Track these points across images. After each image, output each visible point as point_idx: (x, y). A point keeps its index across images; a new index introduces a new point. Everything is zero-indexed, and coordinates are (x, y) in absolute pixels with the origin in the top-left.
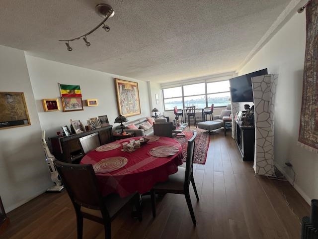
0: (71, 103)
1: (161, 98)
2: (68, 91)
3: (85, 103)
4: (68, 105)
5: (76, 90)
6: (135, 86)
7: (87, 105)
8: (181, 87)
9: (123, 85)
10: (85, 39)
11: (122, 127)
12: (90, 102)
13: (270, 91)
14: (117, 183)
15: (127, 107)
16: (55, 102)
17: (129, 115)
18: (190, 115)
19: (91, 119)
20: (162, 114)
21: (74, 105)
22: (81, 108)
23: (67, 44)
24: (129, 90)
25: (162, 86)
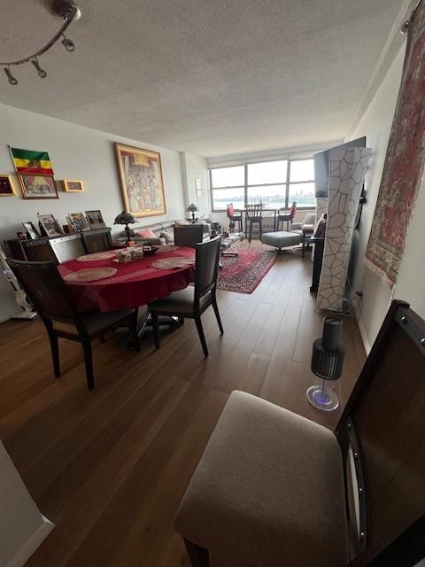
0: (35, 184)
1: (207, 187)
2: (27, 161)
3: (60, 186)
4: (30, 187)
5: (42, 162)
6: (155, 160)
7: (64, 190)
8: (243, 167)
9: (132, 158)
10: (36, 64)
11: (128, 233)
12: (69, 183)
13: (351, 177)
14: (97, 294)
15: (139, 198)
16: (6, 180)
17: (142, 213)
18: (254, 220)
19: (73, 215)
20: (207, 217)
21: (41, 189)
22: (54, 195)
23: (7, 71)
24: (143, 167)
25: (208, 164)
